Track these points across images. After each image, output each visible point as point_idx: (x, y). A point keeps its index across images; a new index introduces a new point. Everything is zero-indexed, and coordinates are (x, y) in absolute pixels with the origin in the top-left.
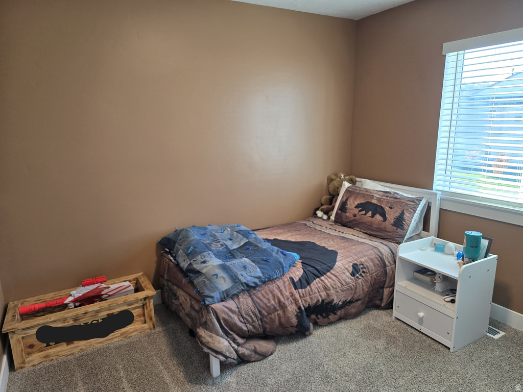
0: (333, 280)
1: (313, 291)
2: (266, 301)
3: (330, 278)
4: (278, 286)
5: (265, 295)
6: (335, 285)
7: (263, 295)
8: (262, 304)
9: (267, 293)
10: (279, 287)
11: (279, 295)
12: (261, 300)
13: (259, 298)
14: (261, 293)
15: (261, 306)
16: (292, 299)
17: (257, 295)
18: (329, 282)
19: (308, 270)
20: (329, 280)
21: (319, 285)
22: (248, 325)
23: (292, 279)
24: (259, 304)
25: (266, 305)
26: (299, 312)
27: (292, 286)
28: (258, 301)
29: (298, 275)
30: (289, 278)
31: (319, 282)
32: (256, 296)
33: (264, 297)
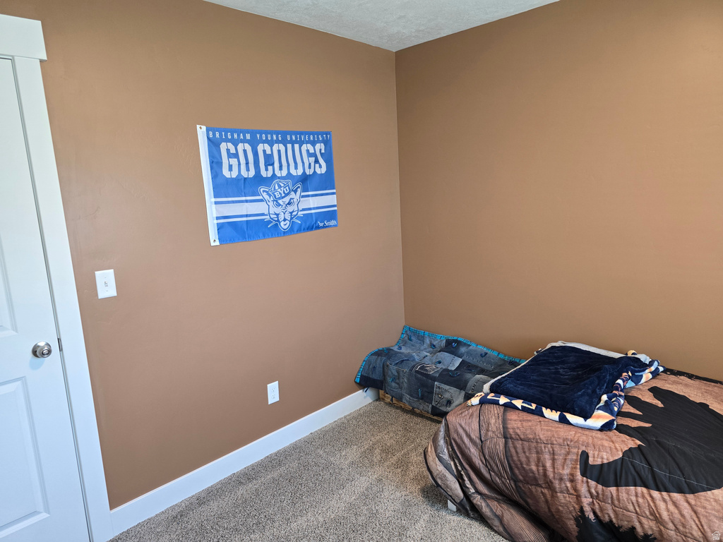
0: (682, 515)
1: (621, 501)
2: (524, 460)
3: (675, 504)
4: (553, 450)
5: (526, 450)
6: (684, 526)
7: (523, 449)
8: (515, 458)
9: (530, 449)
10: (554, 454)
11: (548, 464)
12: (517, 452)
13: (515, 448)
14: (522, 445)
15: (513, 461)
16: (572, 485)
17: (516, 442)
18: (668, 510)
19: (632, 463)
20: (671, 507)
21: (640, 500)
22: (492, 473)
23: (585, 456)
24: (512, 456)
25: (521, 464)
26: (580, 516)
27: (578, 466)
28: (513, 450)
29: (602, 458)
30: (580, 451)
31: (643, 497)
32: (513, 443)
33: (524, 452)
